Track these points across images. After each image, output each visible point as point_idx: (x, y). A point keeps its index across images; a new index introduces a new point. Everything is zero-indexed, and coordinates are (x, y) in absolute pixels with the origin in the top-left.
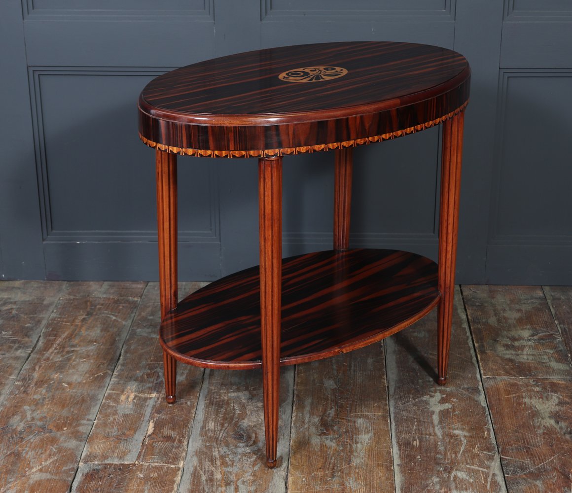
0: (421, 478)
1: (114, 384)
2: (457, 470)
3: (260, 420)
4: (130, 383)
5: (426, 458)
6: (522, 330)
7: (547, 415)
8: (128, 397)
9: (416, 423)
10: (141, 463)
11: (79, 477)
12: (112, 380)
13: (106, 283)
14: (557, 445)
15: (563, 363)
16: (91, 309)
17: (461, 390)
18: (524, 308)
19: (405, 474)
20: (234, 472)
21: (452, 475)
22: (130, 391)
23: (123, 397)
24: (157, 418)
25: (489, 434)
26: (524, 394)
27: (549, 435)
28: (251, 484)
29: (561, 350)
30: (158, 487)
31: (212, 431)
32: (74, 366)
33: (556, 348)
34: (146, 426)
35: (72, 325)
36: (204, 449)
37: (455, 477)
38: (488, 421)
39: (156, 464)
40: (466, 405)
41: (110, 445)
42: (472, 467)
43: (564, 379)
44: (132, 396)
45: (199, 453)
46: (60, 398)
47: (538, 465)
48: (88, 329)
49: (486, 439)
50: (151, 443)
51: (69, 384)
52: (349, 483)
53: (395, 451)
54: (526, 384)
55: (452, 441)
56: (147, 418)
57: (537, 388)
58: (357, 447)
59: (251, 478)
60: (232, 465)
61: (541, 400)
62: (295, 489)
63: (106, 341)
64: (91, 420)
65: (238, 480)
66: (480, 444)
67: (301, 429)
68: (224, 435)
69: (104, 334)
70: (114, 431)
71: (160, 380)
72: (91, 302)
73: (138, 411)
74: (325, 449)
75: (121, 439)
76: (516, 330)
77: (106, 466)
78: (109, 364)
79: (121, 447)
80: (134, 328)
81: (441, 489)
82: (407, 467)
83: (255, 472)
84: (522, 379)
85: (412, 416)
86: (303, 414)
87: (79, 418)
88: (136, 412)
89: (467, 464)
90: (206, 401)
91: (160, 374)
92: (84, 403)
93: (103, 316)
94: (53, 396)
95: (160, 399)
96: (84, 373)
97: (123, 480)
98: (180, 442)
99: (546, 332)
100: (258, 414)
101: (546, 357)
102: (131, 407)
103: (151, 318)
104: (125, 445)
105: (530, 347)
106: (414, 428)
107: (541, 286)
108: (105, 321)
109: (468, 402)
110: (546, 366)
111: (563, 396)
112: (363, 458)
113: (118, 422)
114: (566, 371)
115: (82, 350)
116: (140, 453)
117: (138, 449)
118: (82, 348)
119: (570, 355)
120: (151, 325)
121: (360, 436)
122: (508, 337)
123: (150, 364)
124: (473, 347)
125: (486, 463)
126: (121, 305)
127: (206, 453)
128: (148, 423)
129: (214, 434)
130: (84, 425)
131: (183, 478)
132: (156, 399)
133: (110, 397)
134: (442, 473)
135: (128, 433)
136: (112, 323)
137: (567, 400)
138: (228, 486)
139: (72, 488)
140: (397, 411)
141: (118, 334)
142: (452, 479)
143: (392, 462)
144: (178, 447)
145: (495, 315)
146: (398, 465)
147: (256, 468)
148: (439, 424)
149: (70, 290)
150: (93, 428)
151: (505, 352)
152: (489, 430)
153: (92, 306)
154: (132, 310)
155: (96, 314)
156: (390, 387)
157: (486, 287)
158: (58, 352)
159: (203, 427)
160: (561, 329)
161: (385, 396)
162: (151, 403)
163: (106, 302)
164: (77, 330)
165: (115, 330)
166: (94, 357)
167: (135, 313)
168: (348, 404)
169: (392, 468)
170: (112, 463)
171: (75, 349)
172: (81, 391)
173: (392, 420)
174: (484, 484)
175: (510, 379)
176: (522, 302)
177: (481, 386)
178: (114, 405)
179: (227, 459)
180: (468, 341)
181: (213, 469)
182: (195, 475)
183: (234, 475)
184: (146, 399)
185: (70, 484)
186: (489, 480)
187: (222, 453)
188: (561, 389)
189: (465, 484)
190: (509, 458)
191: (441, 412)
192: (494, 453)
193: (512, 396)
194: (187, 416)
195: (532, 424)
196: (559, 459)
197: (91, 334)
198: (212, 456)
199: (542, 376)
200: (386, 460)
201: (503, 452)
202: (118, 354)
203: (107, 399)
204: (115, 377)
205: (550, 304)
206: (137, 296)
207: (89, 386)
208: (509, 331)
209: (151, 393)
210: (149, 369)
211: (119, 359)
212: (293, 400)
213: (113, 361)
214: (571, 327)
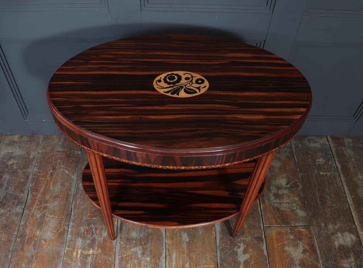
4: (78, 239)
6: (282, 179)
7: (298, 262)
8: (77, 253)
13: (62, 136)
15: (304, 210)
16: (55, 163)
29: (302, 198)
32: (47, 222)
33: (299, 195)
43: (305, 227)
46: (41, 255)
51: (45, 241)
54: (286, 233)
57: (292, 236)
61: (294, 248)
63: (64, 196)
69: (62, 189)
71: (93, 237)
72: (55, 156)
76: (279, 179)
78: (66, 220)
80: (78, 182)
84: (284, 227)
90: (119, 256)
91: (94, 230)
93: (61, 171)
96: (53, 229)
99: (294, 180)
101: (295, 205)
102: (79, 265)
105: (287, 195)
108: (62, 176)
109: (258, 251)
110: (295, 214)
111: (305, 244)
115: (51, 205)
119: (306, 202)
122: (275, 186)
123: (88, 220)
126: (71, 159)
136: (66, 177)
137: (307, 247)
140: (221, 262)
149: (44, 144)
153: (55, 160)
154: (77, 163)
155: (58, 169)
156: (217, 238)
160: (301, 177)
161: (215, 249)
162: (90, 260)
163: (63, 156)
165: (68, 184)
167: (79, 167)
168: (195, 257)
175: (278, 227)
177: (264, 235)
184: (87, 256)
188: (304, 237)
191: (244, 263)
193: (280, 244)
197: (55, 189)
199: (294, 223)
202: (70, 209)
203: (66, 256)
204: (70, 234)
205: (294, 153)
206: (78, 149)
207: (56, 243)
208: (275, 179)
209: (89, 250)
210: (87, 225)
211: (71, 214)
212: (166, 254)
213: (68, 216)
214: (305, 175)
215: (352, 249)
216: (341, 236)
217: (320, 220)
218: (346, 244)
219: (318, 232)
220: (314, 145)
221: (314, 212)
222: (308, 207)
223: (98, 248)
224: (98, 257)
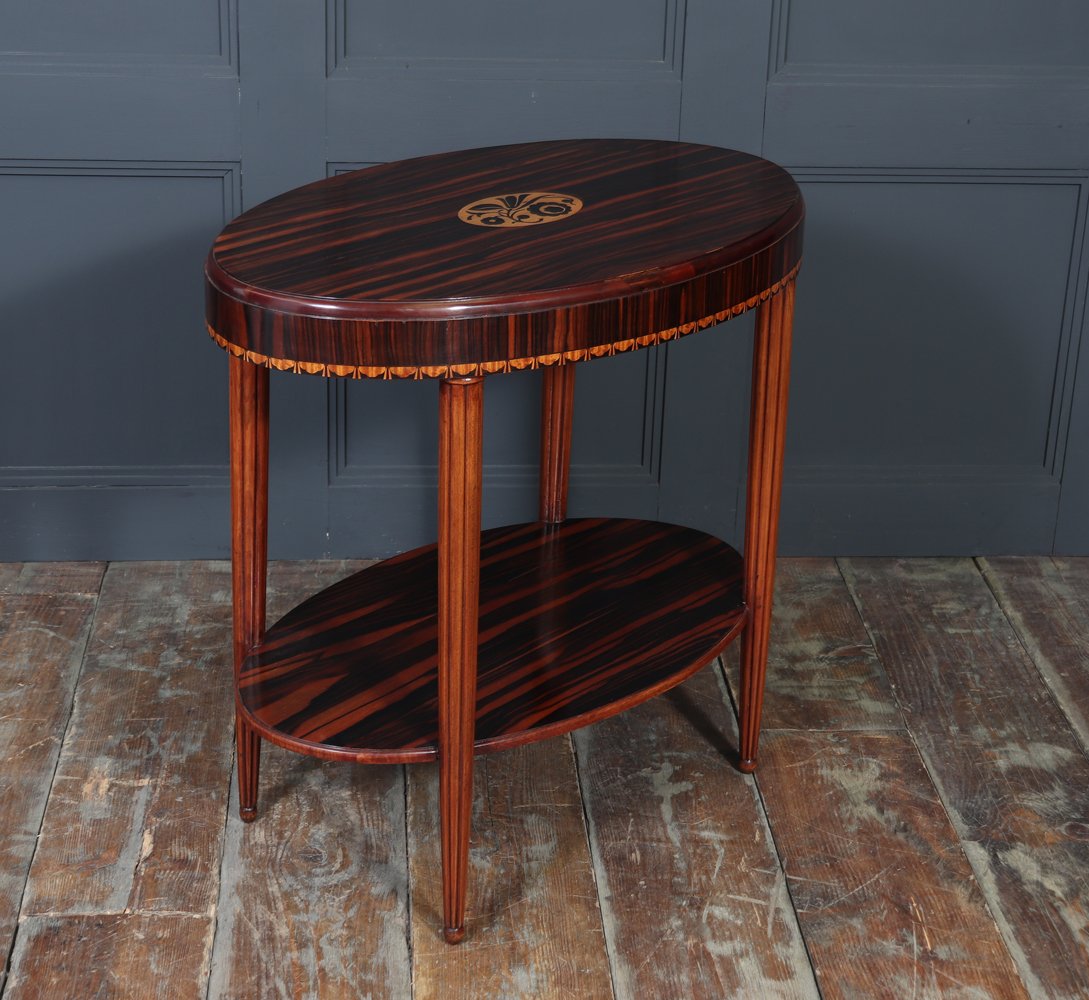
0: (650, 921)
1: (67, 762)
2: (711, 904)
3: (349, 823)
4: (98, 758)
5: (655, 885)
6: (806, 641)
7: (863, 797)
8: (97, 786)
9: (632, 820)
10: (136, 913)
11: (22, 945)
12: (62, 754)
13: (28, 565)
14: (884, 853)
15: (884, 701)
16: (6, 617)
17: (707, 756)
18: (810, 599)
19: (621, 914)
20: (313, 922)
21: (705, 913)
22: (99, 776)
23: (87, 788)
24: (157, 825)
25: (763, 837)
26: (819, 761)
27: (868, 835)
28: (344, 944)
29: (878, 678)
30: (173, 957)
31: (262, 846)
33: (868, 673)
34: (137, 840)
36: (251, 882)
37: (710, 917)
38: (759, 812)
39: (166, 913)
40: (718, 783)
41: (75, 879)
42: (738, 897)
43: (888, 732)
44: (105, 784)
45: (242, 890)
47: (853, 889)
48: (5, 657)
49: (758, 844)
50: (151, 873)
52: (523, 935)
53: (599, 872)
54: (822, 743)
55: (698, 851)
56: (138, 826)
57: (841, 748)
58: (530, 867)
59: (345, 932)
60: (306, 910)
61: (849, 771)
62: (426, 950)
63: (42, 679)
64: (31, 834)
65: (321, 936)
66: (749, 856)
67: (427, 838)
68: (285, 854)
69: (36, 666)
70: (79, 853)
71: (153, 753)
72: (4, 604)
73: (120, 812)
74: (473, 873)
75: (92, 868)
76: (796, 642)
77: (71, 921)
78: (53, 724)
79: (96, 882)
80: (93, 653)
81: (686, 939)
82: (623, 901)
83: (350, 921)
84: (813, 732)
85: (623, 806)
86: (426, 808)
87: (8, 831)
88: (115, 815)
89: (729, 892)
91: (152, 740)
92: (15, 800)
93: (30, 632)
95: (158, 789)
96: (8, 742)
97: (106, 945)
98: (206, 869)
99: (848, 644)
100: (344, 812)
101: (852, 691)
102: (106, 806)
103: (122, 632)
104: (103, 878)
105: (823, 672)
106: (630, 829)
107: (835, 557)
108: (35, 641)
109: (722, 778)
110: (853, 708)
111: (887, 762)
112: (542, 888)
113: (85, 836)
114: (889, 716)
116: (133, 891)
117: (128, 885)
119: (894, 686)
120: (124, 647)
121: (534, 848)
122: (783, 656)
123: (132, 722)
124: (721, 676)
125: (762, 889)
126: (62, 608)
127: (255, 889)
128: (140, 834)
129: (267, 853)
130: (19, 842)
131: (218, 936)
132: (151, 789)
133: (61, 788)
134: (685, 910)
135: (105, 855)
136: (48, 644)
137: (895, 768)
138: (303, 949)
139: (12, 964)
140: (596, 798)
141: (64, 666)
142: (704, 920)
143: (595, 893)
144: (202, 879)
146: (607, 898)
147: (351, 913)
148: (673, 819)
150: (38, 848)
151: (779, 683)
152: (762, 829)
153: (6, 612)
154: (84, 617)
155: (16, 628)
156: (579, 753)
159: (245, 840)
160: (876, 639)
161: (572, 771)
162: (142, 797)
163: (33, 603)
165: (58, 657)
166: (22, 711)
167: (92, 623)
168: (506, 787)
169: (597, 905)
170: (81, 913)
172: (5, 777)
173: (589, 816)
174: (761, 928)
175: (793, 733)
176: (803, 589)
178: (72, 802)
179: (296, 898)
181: (272, 917)
182: (240, 931)
183: (312, 928)
184: (131, 790)
185: (7, 956)
186: (770, 920)
187: (286, 887)
188: (883, 750)
189: (729, 930)
190: (801, 879)
191: (675, 798)
192: (775, 871)
193: (798, 764)
194: (211, 819)
195: (836, 814)
196: (889, 878)
197: (11, 666)
198: (267, 894)
199: (848, 726)
200: (585, 890)
201: (790, 868)
202: (68, 703)
203: (58, 791)
204: (68, 750)
205: (852, 592)
206: (89, 590)
207: (20, 768)
208: (783, 643)
209: (140, 778)
210: (130, 731)
211: (71, 714)
212: (405, 784)
213: (60, 717)
214: (892, 634)
215: (1058, 775)
216: (1019, 750)
217: (942, 720)
218: (1035, 765)
219: (935, 742)
220: (928, 577)
221: (923, 705)
222: (899, 695)
223: (171, 773)
224: (170, 791)
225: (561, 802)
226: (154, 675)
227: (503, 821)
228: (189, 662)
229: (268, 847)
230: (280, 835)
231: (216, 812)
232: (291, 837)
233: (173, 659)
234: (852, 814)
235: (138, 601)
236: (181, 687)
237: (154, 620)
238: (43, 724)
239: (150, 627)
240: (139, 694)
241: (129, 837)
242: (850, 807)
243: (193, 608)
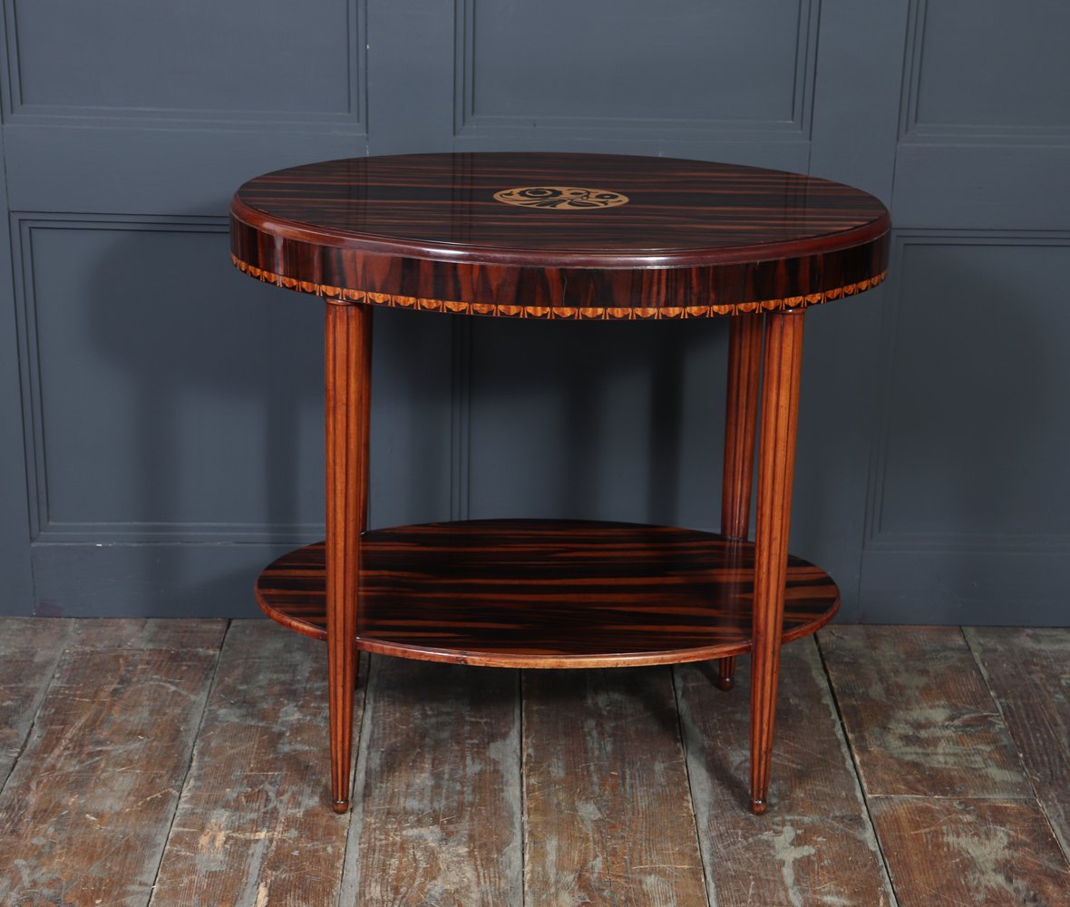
1: (185, 814)
3: (465, 880)
4: (215, 812)
6: (931, 707)
7: (990, 866)
8: (213, 839)
9: (753, 883)
12: (180, 806)
13: (151, 621)
15: (1012, 770)
16: (128, 671)
17: (830, 821)
18: (935, 667)
22: (216, 828)
23: (204, 840)
24: (273, 878)
25: (887, 903)
26: (944, 828)
27: (996, 904)
29: (1005, 746)
31: (377, 901)
32: (104, 780)
33: (994, 741)
34: (252, 893)
35: (93, 702)
38: (883, 878)
40: (841, 848)
43: (1016, 800)
44: (221, 837)
46: (83, 842)
48: (126, 710)
51: (99, 815)
54: (948, 810)
56: (253, 879)
57: (968, 816)
61: (976, 838)
63: (162, 732)
64: (146, 885)
67: (544, 897)
69: (156, 720)
70: (193, 905)
71: (271, 806)
72: (126, 659)
73: (236, 865)
78: (171, 777)
80: (213, 708)
84: (938, 799)
85: (744, 869)
86: (543, 867)
87: (123, 881)
88: (231, 868)
90: (362, 846)
91: (270, 794)
92: (130, 851)
93: (151, 685)
94: (69, 839)
95: (275, 843)
96: (126, 793)
99: (974, 712)
100: (461, 868)
101: (978, 758)
102: (222, 858)
103: (243, 688)
105: (948, 740)
106: (751, 891)
107: (960, 626)
108: (156, 695)
109: (845, 842)
110: (980, 776)
111: (1016, 831)
113: (200, 888)
114: (1016, 785)
115: (117, 749)
118: (117, 747)
119: (1021, 755)
120: (244, 702)
122: (907, 722)
123: (250, 776)
124: (844, 741)
126: (184, 663)
128: (256, 887)
130: (133, 893)
132: (267, 842)
133: (178, 839)
136: (169, 698)
137: (1024, 838)
140: (716, 860)
141: (184, 720)
145: (881, 680)
148: (794, 884)
149: (83, 636)
150: (153, 899)
151: (904, 750)
152: (886, 895)
153: (128, 666)
154: (206, 673)
155: (138, 681)
156: (699, 815)
157: (859, 629)
158: (71, 755)
159: (361, 894)
160: (1003, 707)
161: (692, 834)
162: (258, 850)
163: (156, 658)
164: (104, 713)
165: (178, 711)
166: (141, 763)
167: (213, 679)
168: (625, 848)
171: (104, 748)
172: (122, 828)
173: (709, 878)
175: (918, 799)
176: (928, 657)
177: (866, 813)
178: (188, 854)
180: (836, 729)
184: (248, 843)
188: (1011, 819)
191: (796, 861)
193: (923, 831)
194: (327, 874)
195: (963, 882)
197: (132, 719)
199: (975, 794)
202: (187, 756)
203: (174, 842)
204: (186, 802)
205: (978, 660)
206: (212, 646)
207: (137, 819)
208: (907, 709)
209: (256, 832)
210: (248, 785)
211: (190, 766)
212: (523, 842)
213: (179, 770)
214: (1020, 703)
219: (1065, 812)
220: (1056, 647)
221: (1052, 775)
222: (1027, 764)
223: (288, 827)
224: (287, 845)
225: (681, 864)
226: (273, 730)
227: (622, 881)
228: (308, 718)
229: (383, 902)
230: (396, 890)
231: (333, 866)
232: (407, 892)
233: (293, 715)
234: (979, 882)
235: (259, 658)
236: (301, 742)
237: (275, 676)
238: (161, 776)
239: (271, 683)
240: (257, 749)
241: (244, 890)
242: (977, 875)
243: (314, 665)
